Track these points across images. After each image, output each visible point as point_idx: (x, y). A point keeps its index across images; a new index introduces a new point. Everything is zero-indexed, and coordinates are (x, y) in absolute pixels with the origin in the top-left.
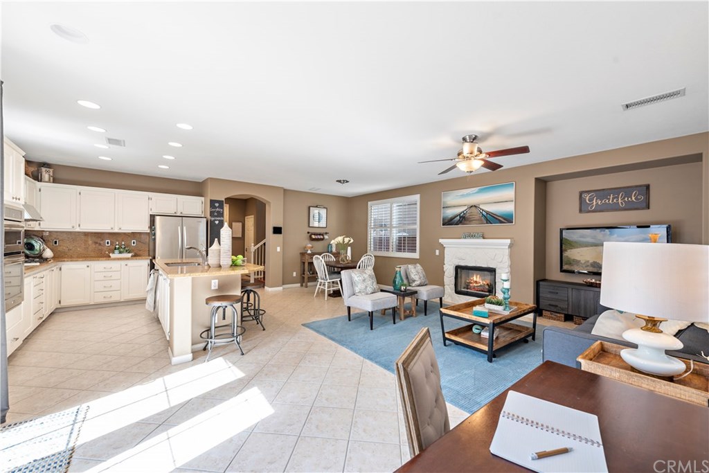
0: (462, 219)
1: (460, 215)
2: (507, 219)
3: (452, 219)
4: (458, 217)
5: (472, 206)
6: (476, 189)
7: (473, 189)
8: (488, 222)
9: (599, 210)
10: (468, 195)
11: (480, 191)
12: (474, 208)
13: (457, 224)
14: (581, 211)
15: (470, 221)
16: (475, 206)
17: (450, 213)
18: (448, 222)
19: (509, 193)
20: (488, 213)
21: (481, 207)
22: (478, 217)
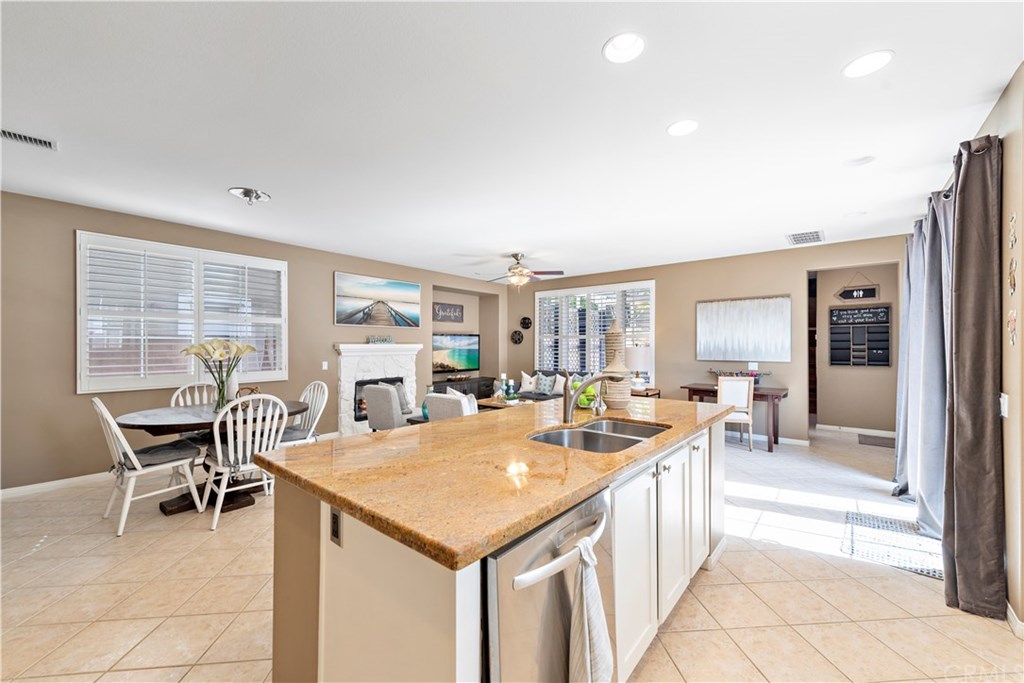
0: (367, 317)
1: (363, 310)
2: (413, 323)
3: (352, 315)
4: (361, 314)
5: (379, 302)
6: (385, 281)
7: (380, 280)
8: (397, 324)
9: (445, 319)
10: (374, 285)
11: (389, 285)
13: (359, 323)
14: (433, 319)
15: (378, 321)
16: (383, 302)
17: (349, 305)
18: (348, 319)
19: (414, 295)
20: (397, 313)
22: (386, 316)
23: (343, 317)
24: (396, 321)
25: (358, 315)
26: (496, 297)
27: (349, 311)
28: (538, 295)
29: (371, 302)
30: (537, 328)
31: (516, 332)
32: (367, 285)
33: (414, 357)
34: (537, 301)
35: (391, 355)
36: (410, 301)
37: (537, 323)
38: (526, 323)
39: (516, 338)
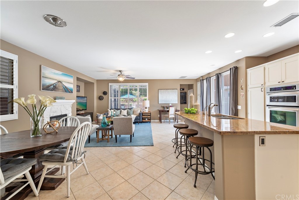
0: (55, 88)
2: (71, 91)
3: (49, 86)
4: (52, 86)
5: (59, 81)
6: (61, 73)
7: (59, 72)
8: (66, 91)
10: (57, 74)
11: (63, 74)
12: (60, 83)
13: (51, 90)
15: (59, 90)
16: (60, 82)
17: (48, 82)
18: (47, 88)
19: (71, 80)
20: (65, 87)
21: (63, 83)
22: (62, 88)
23: (45, 87)
24: (65, 90)
25: (51, 87)
26: (93, 83)
27: (48, 84)
28: (110, 84)
29: (56, 81)
30: (109, 95)
31: (101, 96)
32: (55, 73)
33: (71, 105)
34: (109, 86)
35: (63, 105)
36: (70, 82)
37: (109, 93)
38: (105, 93)
39: (100, 98)
